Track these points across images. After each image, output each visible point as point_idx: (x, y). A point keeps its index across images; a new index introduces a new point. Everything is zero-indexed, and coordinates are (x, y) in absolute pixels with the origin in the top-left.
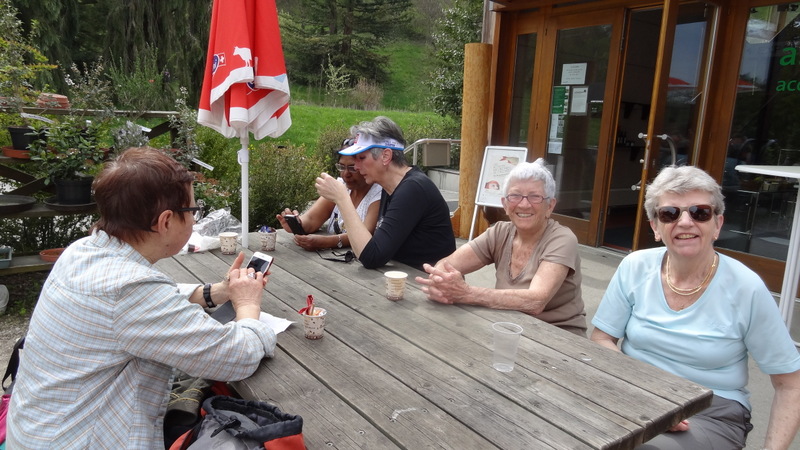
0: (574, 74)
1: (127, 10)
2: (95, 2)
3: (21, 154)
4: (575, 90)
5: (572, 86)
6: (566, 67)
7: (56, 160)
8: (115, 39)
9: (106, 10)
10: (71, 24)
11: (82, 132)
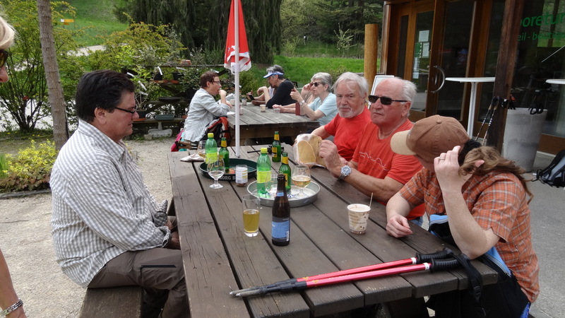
0: (424, 36)
1: (220, 8)
2: (204, 2)
3: (176, 82)
4: (424, 44)
5: (423, 42)
6: (421, 32)
7: (187, 84)
8: (214, 25)
9: (209, 7)
10: (192, 18)
11: (195, 73)
